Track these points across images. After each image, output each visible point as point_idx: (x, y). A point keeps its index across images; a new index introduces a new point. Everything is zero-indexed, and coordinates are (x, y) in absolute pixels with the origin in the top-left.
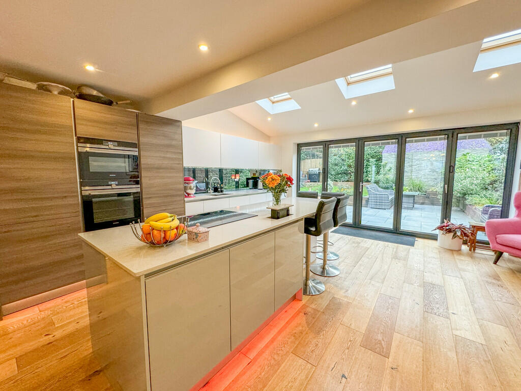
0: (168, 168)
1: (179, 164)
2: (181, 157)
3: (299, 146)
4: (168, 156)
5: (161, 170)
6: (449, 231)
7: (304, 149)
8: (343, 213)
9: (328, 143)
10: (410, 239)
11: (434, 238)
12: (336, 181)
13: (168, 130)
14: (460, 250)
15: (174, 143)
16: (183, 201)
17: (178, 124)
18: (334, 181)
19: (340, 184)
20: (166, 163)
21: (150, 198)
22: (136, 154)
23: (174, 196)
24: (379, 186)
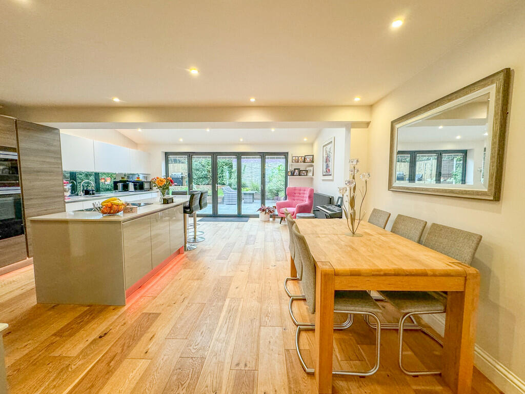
0: (47, 172)
1: (59, 168)
2: (60, 162)
3: (167, 154)
4: (48, 160)
5: (41, 173)
6: (263, 210)
7: (171, 157)
8: (205, 202)
9: (191, 154)
10: (246, 219)
11: (257, 216)
12: (198, 184)
13: (47, 136)
14: (269, 221)
15: (52, 148)
16: (63, 202)
17: (56, 131)
18: (197, 184)
19: (201, 187)
20: (45, 167)
21: (31, 199)
22: (16, 158)
23: (55, 197)
24: (231, 188)
